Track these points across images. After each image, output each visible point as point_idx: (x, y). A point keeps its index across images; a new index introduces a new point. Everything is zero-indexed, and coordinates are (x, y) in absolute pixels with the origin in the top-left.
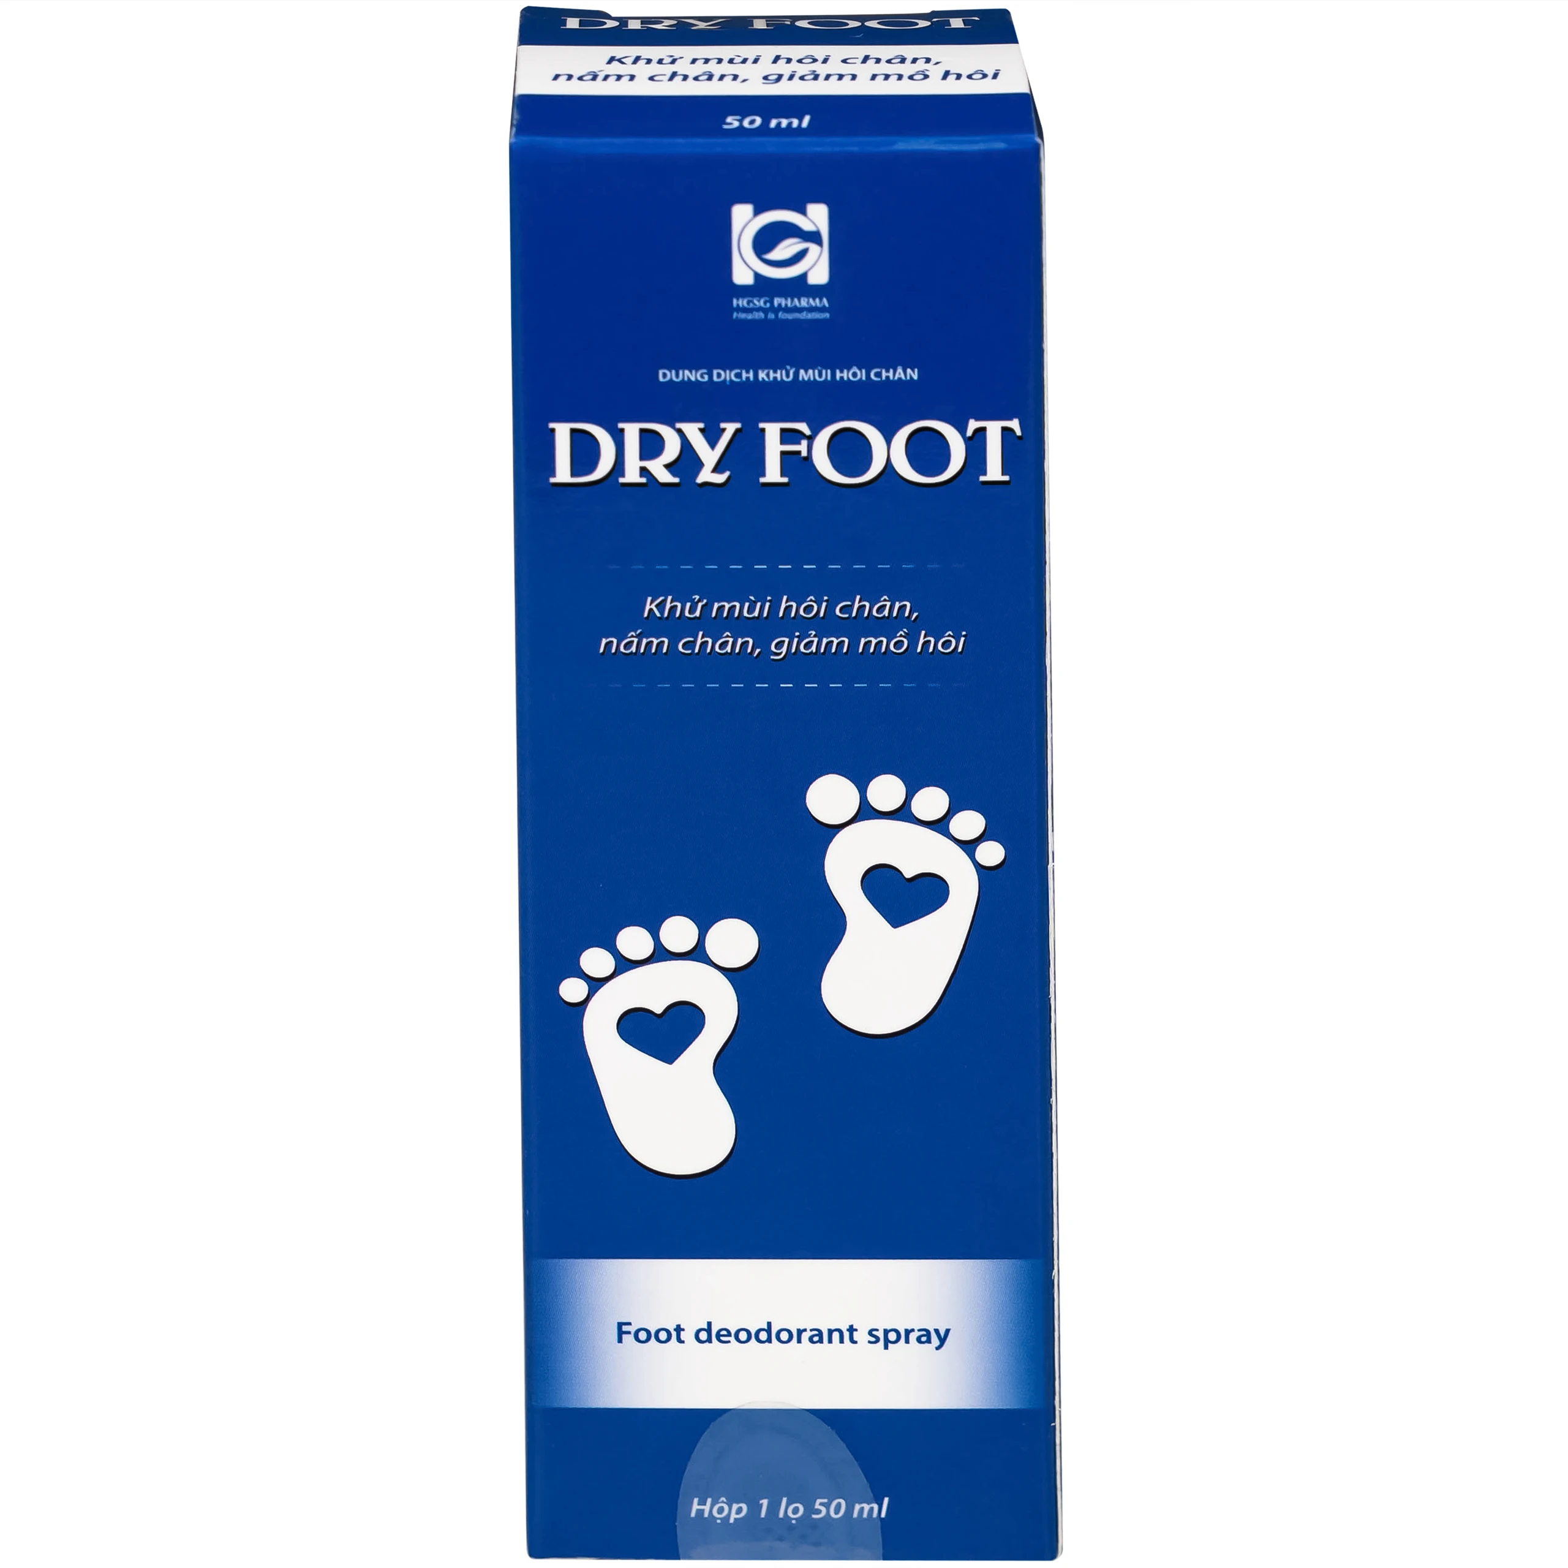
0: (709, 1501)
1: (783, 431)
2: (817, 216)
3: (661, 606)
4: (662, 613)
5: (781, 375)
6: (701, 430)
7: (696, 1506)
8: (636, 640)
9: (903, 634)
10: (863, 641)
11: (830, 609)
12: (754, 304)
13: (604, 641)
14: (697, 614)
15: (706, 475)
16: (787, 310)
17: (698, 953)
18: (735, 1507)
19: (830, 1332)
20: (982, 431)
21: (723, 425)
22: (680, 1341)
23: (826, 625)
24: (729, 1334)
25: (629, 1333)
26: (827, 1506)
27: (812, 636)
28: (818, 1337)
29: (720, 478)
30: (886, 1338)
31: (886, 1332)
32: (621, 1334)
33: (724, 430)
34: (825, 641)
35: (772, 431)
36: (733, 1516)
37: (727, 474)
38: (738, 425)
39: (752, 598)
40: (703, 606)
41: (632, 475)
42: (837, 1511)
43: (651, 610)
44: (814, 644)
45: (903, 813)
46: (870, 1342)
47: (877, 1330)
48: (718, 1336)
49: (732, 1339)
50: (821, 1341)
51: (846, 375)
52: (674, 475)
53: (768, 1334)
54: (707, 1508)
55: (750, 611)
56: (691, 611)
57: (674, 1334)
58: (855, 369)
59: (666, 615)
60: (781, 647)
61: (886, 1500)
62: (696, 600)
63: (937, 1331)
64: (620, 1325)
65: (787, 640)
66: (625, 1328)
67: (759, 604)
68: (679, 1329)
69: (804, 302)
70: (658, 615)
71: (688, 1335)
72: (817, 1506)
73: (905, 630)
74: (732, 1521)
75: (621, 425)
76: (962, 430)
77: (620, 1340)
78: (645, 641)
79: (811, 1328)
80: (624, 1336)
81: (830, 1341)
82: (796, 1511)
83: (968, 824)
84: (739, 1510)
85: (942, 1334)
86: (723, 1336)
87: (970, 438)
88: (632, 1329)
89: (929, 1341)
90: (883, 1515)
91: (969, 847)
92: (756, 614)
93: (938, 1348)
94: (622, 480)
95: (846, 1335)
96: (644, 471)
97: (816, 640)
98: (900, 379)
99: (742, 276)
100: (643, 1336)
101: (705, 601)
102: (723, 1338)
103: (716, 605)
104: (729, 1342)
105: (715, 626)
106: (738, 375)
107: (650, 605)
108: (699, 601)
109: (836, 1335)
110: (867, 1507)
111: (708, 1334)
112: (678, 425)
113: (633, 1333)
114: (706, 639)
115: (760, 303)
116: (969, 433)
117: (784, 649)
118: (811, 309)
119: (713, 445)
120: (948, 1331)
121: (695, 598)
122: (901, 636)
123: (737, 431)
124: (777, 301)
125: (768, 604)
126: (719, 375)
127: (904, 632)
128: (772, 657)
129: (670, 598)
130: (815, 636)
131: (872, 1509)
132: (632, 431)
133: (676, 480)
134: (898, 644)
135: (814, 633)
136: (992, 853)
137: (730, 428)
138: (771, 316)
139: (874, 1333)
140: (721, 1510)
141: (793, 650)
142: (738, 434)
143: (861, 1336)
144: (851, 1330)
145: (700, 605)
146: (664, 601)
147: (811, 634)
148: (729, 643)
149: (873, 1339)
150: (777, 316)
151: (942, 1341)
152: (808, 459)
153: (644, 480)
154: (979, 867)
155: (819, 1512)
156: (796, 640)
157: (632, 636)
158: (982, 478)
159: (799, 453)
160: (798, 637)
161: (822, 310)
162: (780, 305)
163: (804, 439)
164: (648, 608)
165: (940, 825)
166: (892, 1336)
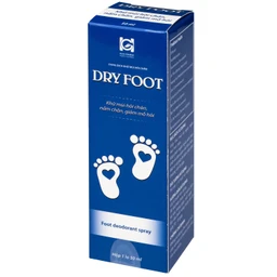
17: (114, 162)
23: (133, 110)
45: (144, 143)
53: (123, 227)
83: (154, 146)
105: (117, 107)
136: (158, 152)
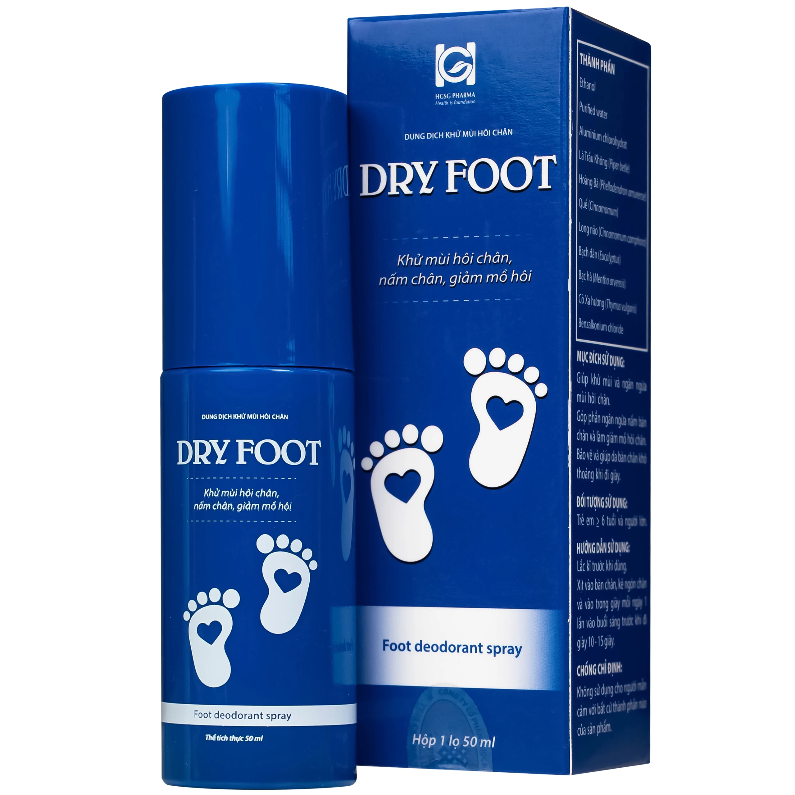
0: (420, 736)
1: (456, 164)
2: (471, 49)
3: (404, 259)
4: (405, 263)
5: (454, 135)
6: (422, 165)
7: (415, 739)
8: (394, 278)
9: (505, 272)
10: (488, 276)
11: (474, 260)
12: (444, 97)
13: (381, 279)
14: (419, 263)
15: (424, 190)
16: (458, 99)
18: (431, 739)
19: (471, 646)
20: (539, 161)
21: (431, 163)
22: (409, 650)
24: (429, 647)
25: (388, 645)
26: (469, 740)
27: (467, 274)
28: (466, 649)
29: (429, 191)
30: (495, 650)
31: (495, 647)
32: (385, 645)
33: (431, 165)
34: (472, 276)
35: (451, 164)
36: (430, 744)
37: (433, 188)
38: (437, 162)
39: (442, 254)
40: (422, 259)
41: (393, 191)
42: (473, 743)
43: (400, 262)
44: (468, 278)
46: (488, 653)
47: (491, 646)
48: (425, 647)
49: (430, 649)
50: (467, 652)
51: (481, 133)
52: (411, 190)
54: (419, 739)
55: (441, 262)
56: (417, 262)
57: (406, 646)
58: (486, 130)
59: (406, 265)
60: (455, 280)
61: (494, 738)
62: (419, 256)
63: (516, 647)
64: (385, 641)
65: (456, 276)
66: (386, 643)
67: (445, 257)
68: (408, 644)
69: (465, 95)
70: (403, 265)
71: (412, 647)
72: (465, 740)
73: (506, 270)
74: (429, 747)
75: (389, 164)
76: (531, 161)
77: (384, 649)
78: (398, 279)
79: (463, 644)
80: (386, 647)
81: (471, 652)
82: (456, 742)
84: (432, 742)
85: (519, 649)
86: (426, 648)
87: (535, 166)
88: (389, 643)
89: (513, 653)
90: (493, 746)
91: (532, 386)
92: (444, 263)
93: (517, 657)
94: (389, 193)
95: (478, 648)
96: (398, 188)
97: (468, 276)
98: (505, 134)
99: (439, 83)
100: (393, 647)
101: (423, 256)
102: (427, 649)
103: (427, 259)
104: (429, 651)
106: (437, 135)
107: (400, 260)
108: (421, 256)
109: (474, 648)
110: (486, 741)
111: (422, 647)
112: (413, 163)
113: (389, 645)
114: (423, 277)
115: (446, 96)
116: (534, 163)
117: (455, 281)
118: (468, 99)
119: (426, 173)
120: (521, 647)
121: (419, 255)
122: (504, 273)
123: (437, 165)
124: (454, 95)
125: (449, 257)
126: (429, 136)
127: (506, 271)
128: (450, 286)
129: (408, 255)
130: (468, 274)
131: (488, 743)
132: (393, 167)
133: (411, 192)
134: (503, 278)
135: (468, 272)
137: (434, 163)
138: (451, 103)
139: (490, 648)
140: (425, 741)
141: (459, 282)
142: (437, 167)
143: (484, 649)
144: (480, 646)
145: (421, 258)
146: (406, 257)
147: (467, 273)
148: (433, 279)
149: (489, 651)
150: (453, 103)
151: (519, 653)
152: (466, 179)
153: (398, 193)
154: (536, 397)
155: (466, 743)
156: (460, 276)
157: (393, 276)
158: (540, 187)
159: (462, 176)
160: (461, 275)
161: (472, 99)
162: (455, 97)
163: (464, 168)
164: (399, 261)
165: (519, 375)
166: (497, 650)
